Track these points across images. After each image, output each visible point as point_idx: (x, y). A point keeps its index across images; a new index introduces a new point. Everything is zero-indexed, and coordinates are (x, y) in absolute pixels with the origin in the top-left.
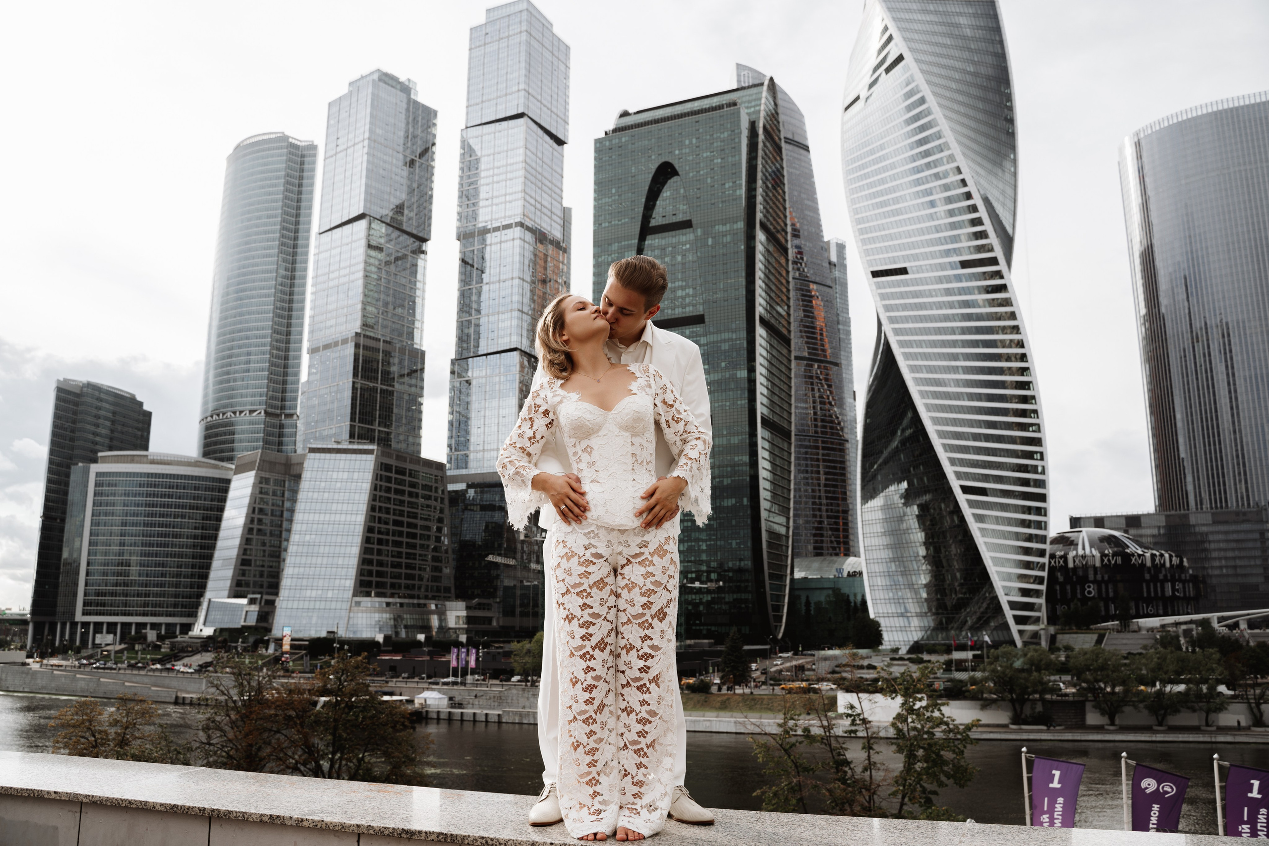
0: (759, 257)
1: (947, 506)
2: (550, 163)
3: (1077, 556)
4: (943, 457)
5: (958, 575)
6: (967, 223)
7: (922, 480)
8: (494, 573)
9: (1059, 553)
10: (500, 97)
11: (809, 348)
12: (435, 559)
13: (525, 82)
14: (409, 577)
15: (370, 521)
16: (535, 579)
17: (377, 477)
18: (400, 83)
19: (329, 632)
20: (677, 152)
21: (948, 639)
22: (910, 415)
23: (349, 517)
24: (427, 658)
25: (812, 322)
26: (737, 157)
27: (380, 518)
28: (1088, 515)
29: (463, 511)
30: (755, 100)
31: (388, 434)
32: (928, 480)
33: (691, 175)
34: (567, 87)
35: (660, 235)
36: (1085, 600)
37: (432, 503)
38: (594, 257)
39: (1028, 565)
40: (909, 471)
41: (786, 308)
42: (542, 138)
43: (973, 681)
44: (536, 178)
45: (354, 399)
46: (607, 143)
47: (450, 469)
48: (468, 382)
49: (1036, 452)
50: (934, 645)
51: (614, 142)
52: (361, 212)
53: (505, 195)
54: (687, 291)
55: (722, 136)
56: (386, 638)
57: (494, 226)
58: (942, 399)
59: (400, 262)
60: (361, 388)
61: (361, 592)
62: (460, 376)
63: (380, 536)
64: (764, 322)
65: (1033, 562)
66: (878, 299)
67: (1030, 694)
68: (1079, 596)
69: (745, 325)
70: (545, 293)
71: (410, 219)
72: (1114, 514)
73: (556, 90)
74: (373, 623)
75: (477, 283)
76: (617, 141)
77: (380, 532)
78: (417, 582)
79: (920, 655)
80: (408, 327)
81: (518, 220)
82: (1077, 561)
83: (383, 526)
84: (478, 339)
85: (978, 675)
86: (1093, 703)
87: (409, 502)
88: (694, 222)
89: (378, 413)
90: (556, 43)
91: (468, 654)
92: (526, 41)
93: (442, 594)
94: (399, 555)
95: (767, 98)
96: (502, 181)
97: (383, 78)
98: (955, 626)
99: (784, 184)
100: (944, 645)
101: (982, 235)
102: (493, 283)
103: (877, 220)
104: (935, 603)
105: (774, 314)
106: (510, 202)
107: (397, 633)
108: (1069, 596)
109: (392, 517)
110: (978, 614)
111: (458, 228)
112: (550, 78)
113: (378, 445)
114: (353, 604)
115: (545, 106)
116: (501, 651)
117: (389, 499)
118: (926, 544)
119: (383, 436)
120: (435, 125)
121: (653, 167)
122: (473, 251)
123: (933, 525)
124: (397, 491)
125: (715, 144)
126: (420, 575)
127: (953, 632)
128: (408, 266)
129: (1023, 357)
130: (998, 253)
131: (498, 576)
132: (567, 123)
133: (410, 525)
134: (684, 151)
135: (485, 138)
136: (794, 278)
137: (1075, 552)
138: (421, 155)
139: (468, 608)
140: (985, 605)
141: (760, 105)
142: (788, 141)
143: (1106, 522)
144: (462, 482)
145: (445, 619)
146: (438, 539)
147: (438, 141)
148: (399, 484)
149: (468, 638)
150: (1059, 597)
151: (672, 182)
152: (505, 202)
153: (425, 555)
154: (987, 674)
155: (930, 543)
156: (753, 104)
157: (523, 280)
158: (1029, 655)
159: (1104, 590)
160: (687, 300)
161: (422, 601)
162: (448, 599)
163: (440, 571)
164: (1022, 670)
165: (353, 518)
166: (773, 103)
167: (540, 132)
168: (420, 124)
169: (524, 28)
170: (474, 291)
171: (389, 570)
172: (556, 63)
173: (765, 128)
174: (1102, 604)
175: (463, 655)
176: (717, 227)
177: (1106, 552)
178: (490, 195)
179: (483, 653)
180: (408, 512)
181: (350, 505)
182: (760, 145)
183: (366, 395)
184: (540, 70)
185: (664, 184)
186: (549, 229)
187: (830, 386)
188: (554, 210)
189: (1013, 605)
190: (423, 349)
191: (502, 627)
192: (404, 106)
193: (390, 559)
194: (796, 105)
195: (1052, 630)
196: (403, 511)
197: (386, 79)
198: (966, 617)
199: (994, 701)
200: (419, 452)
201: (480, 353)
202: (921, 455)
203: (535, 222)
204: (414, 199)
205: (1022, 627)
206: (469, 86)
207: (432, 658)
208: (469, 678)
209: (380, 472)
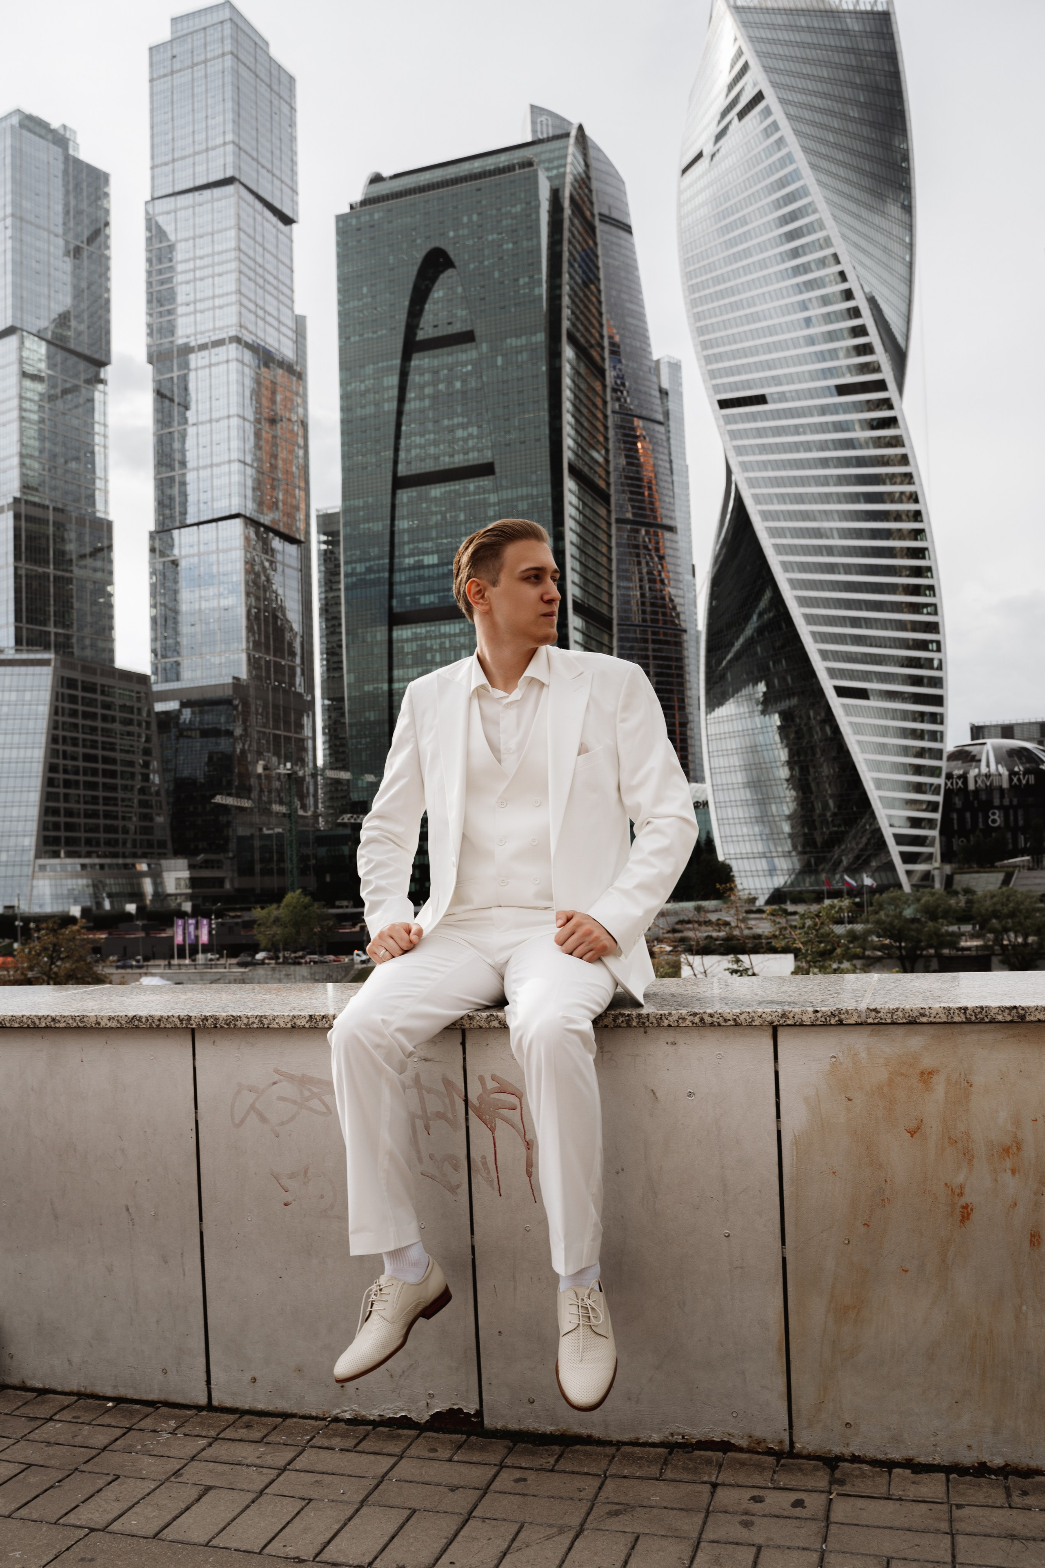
0: (567, 382)
1: (817, 713)
2: (274, 251)
3: (979, 775)
4: (812, 648)
5: (831, 803)
6: (846, 334)
7: (784, 679)
8: (223, 819)
9: (957, 772)
10: (199, 153)
11: (633, 507)
12: (144, 804)
13: (234, 132)
14: (109, 829)
15: (52, 757)
16: (278, 826)
17: (57, 696)
18: (53, 132)
19: (6, 907)
20: (451, 234)
21: (818, 885)
22: (768, 594)
23: (22, 753)
24: (141, 934)
25: (638, 472)
26: (535, 241)
27: (64, 752)
28: (994, 723)
29: (177, 738)
30: (558, 158)
31: (68, 637)
32: (792, 679)
33: (472, 266)
34: (293, 139)
35: (431, 352)
36: (988, 830)
37: (134, 729)
38: (341, 384)
39: (919, 788)
40: (768, 669)
41: (603, 452)
42: (261, 214)
43: (853, 937)
44: (255, 271)
45: (17, 590)
46: (354, 221)
47: (157, 683)
48: (175, 563)
49: (932, 642)
50: (800, 892)
51: (363, 219)
52: (9, 323)
53: (213, 297)
54: (470, 430)
55: (513, 210)
56: (85, 912)
57: (200, 342)
58: (811, 572)
59: (69, 397)
60: (27, 576)
61: (46, 852)
62: (162, 554)
63: (67, 777)
64: (575, 472)
65: (926, 784)
66: (727, 438)
67: (922, 949)
68: (981, 826)
69: (549, 477)
70: (274, 437)
71: (79, 334)
72: (1026, 721)
73: (278, 142)
74: (65, 892)
75: (179, 424)
76: (367, 218)
77: (65, 771)
78: (120, 836)
79: (783, 906)
80: (87, 488)
81: (233, 333)
82: (979, 782)
83: (69, 763)
84: (184, 504)
85: (859, 927)
86: (1000, 958)
87: (103, 729)
88: (477, 334)
89: (52, 609)
90: (275, 72)
91: (197, 927)
92: (232, 68)
93: (156, 850)
94: (94, 800)
95: (574, 156)
96: (208, 277)
97: (27, 122)
98: (827, 867)
99: (599, 280)
100: (813, 892)
101: (866, 349)
102: (202, 423)
103: (726, 329)
104: (801, 839)
105: (586, 458)
106: (220, 307)
107: (99, 904)
108: (969, 825)
109: (81, 750)
110: (856, 852)
111: (149, 346)
112: (268, 125)
113: (56, 653)
114: (37, 869)
115: (263, 167)
116: (239, 920)
117: (76, 726)
118: (790, 763)
119: (61, 640)
120: (107, 195)
121: (419, 256)
122: (172, 378)
123: (799, 738)
124: (86, 715)
125: (504, 223)
126: (124, 827)
127: (823, 876)
128: (81, 401)
129: (917, 516)
130: (887, 374)
131: (229, 824)
132: (295, 191)
133: (106, 760)
134: (461, 232)
135: (181, 214)
136: (614, 412)
137: (977, 771)
138: (91, 240)
139: (191, 867)
140: (864, 840)
141: (565, 166)
142: (606, 219)
143: (1017, 731)
144: (173, 699)
145: (162, 883)
146: (146, 777)
147: (113, 219)
148: (88, 705)
149: (194, 907)
150: (956, 827)
151: (447, 277)
152: (214, 308)
153: (130, 800)
154: (869, 926)
155: (796, 763)
156: (556, 163)
157: (244, 419)
158: (923, 901)
159: (1012, 818)
160: (471, 443)
161: (129, 861)
162: (164, 856)
163: (151, 819)
164: (914, 920)
165: (29, 753)
166: (582, 163)
167: (259, 206)
168: (85, 194)
169: (228, 48)
170: (176, 435)
171: (82, 821)
172: (276, 102)
173: (572, 198)
174: (1009, 835)
175: (192, 929)
176: (509, 341)
177: (1016, 769)
178: (191, 298)
179: (217, 924)
180: (103, 742)
181: (24, 736)
182: (566, 224)
183: (35, 584)
184: (254, 113)
185: (434, 280)
186: (276, 345)
187: (661, 558)
188: (282, 319)
189: (900, 839)
190: (111, 518)
191: (238, 890)
192: (61, 166)
193: (82, 806)
194: (613, 167)
195: (948, 869)
196: (96, 742)
197: (31, 125)
198: (840, 856)
199: (879, 959)
200: (112, 660)
201: (189, 522)
202: (783, 647)
203: (256, 335)
204: (84, 306)
205: (910, 867)
206: (152, 136)
207: (147, 934)
208: (200, 957)
209: (61, 690)
